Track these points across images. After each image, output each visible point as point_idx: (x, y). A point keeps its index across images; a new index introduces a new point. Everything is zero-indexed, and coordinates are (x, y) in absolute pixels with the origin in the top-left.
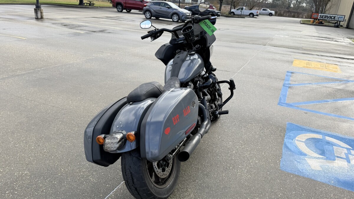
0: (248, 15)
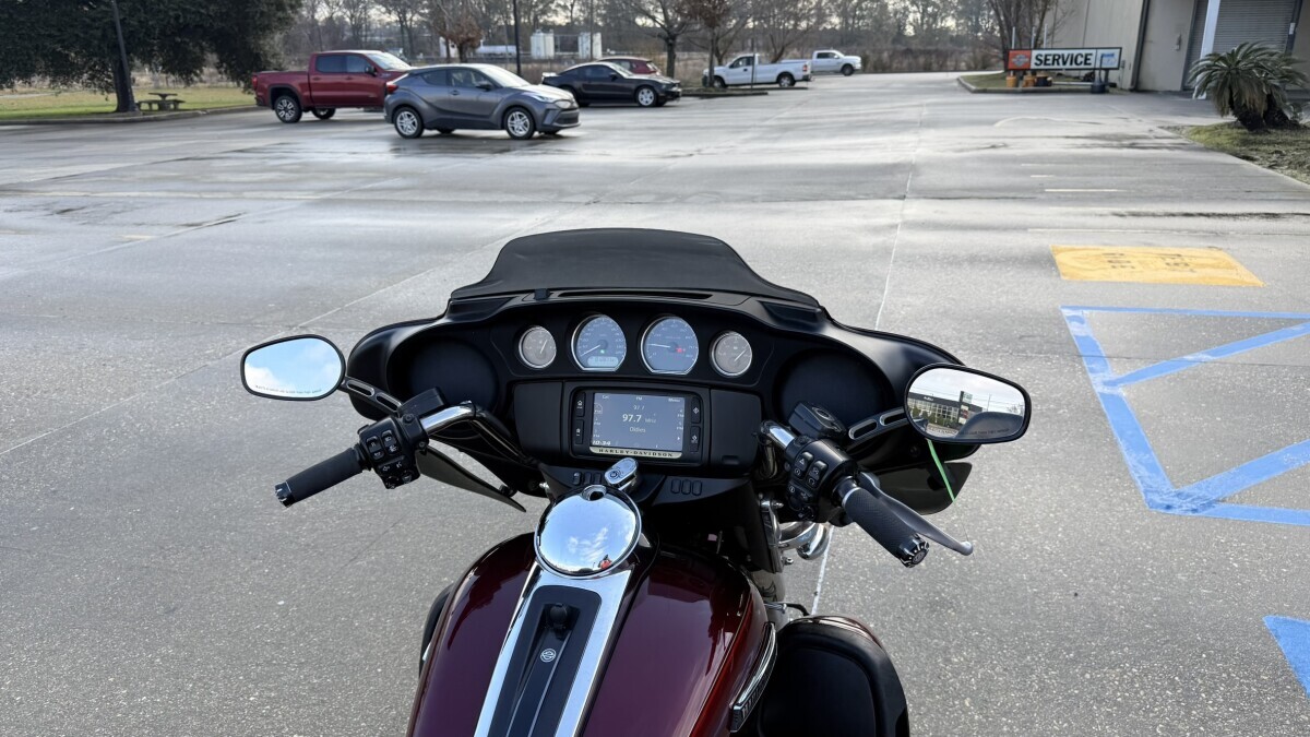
0: (774, 80)
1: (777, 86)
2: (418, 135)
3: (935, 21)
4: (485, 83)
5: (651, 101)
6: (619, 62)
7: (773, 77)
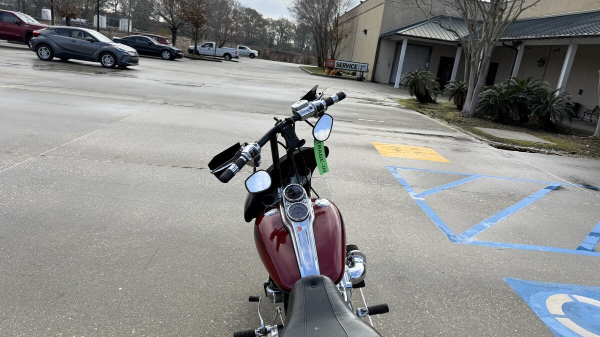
0: (222, 56)
1: (224, 58)
2: (50, 59)
3: (286, 40)
4: (91, 38)
5: (168, 57)
6: (152, 37)
7: (222, 54)
